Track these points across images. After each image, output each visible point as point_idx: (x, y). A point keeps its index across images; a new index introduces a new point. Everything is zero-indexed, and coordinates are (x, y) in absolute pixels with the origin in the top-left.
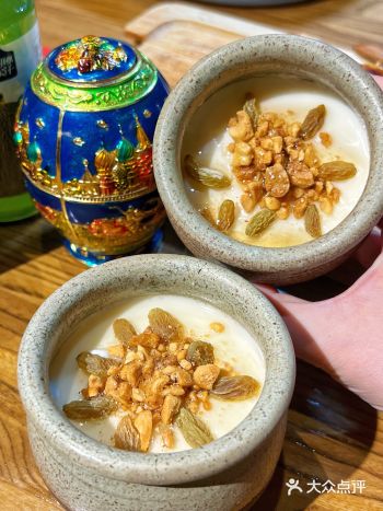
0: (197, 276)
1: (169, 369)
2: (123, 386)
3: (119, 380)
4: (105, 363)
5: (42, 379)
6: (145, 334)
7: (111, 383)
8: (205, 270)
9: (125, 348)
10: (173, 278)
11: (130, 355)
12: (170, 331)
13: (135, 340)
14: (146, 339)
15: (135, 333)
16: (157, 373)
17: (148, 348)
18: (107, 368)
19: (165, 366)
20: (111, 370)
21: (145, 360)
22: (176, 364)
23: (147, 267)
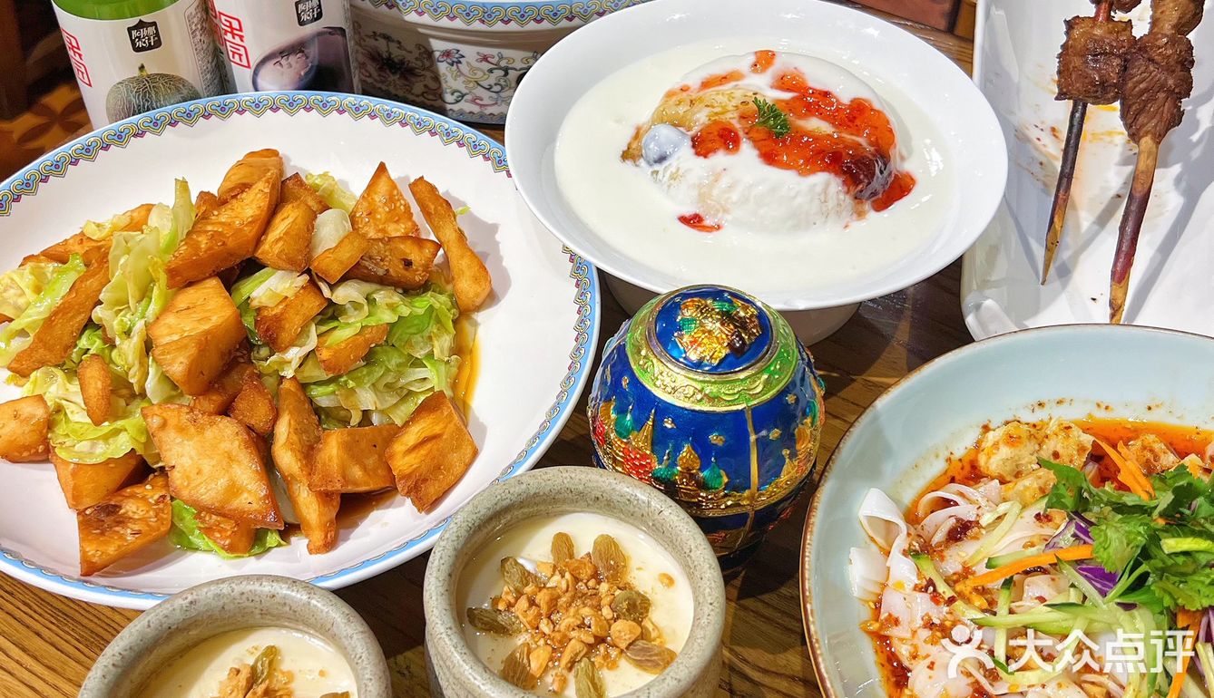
0: (656, 517)
1: (586, 611)
2: (534, 610)
3: (532, 603)
4: (526, 577)
5: (450, 575)
6: (581, 562)
7: (523, 603)
8: (666, 513)
9: (555, 568)
10: (631, 508)
11: (555, 581)
12: (609, 568)
13: (567, 565)
14: (578, 568)
15: (571, 556)
16: (572, 610)
17: (577, 580)
18: (527, 585)
19: (585, 605)
20: (529, 589)
21: (567, 591)
22: (598, 608)
23: (605, 486)
